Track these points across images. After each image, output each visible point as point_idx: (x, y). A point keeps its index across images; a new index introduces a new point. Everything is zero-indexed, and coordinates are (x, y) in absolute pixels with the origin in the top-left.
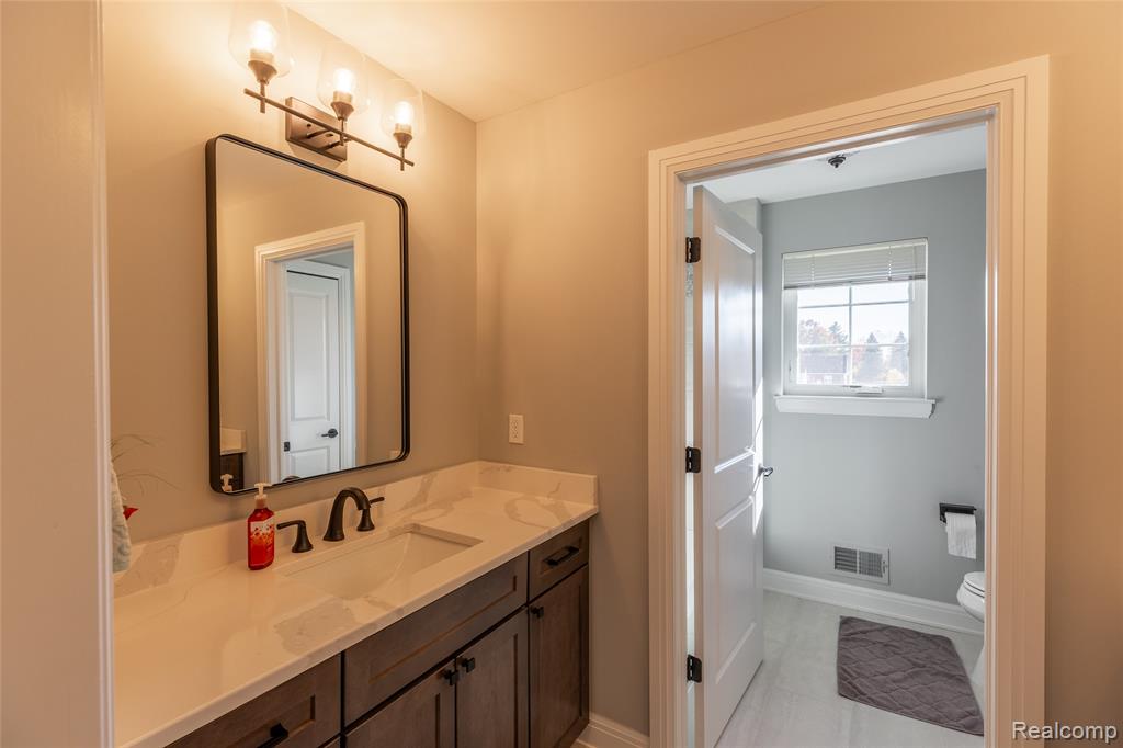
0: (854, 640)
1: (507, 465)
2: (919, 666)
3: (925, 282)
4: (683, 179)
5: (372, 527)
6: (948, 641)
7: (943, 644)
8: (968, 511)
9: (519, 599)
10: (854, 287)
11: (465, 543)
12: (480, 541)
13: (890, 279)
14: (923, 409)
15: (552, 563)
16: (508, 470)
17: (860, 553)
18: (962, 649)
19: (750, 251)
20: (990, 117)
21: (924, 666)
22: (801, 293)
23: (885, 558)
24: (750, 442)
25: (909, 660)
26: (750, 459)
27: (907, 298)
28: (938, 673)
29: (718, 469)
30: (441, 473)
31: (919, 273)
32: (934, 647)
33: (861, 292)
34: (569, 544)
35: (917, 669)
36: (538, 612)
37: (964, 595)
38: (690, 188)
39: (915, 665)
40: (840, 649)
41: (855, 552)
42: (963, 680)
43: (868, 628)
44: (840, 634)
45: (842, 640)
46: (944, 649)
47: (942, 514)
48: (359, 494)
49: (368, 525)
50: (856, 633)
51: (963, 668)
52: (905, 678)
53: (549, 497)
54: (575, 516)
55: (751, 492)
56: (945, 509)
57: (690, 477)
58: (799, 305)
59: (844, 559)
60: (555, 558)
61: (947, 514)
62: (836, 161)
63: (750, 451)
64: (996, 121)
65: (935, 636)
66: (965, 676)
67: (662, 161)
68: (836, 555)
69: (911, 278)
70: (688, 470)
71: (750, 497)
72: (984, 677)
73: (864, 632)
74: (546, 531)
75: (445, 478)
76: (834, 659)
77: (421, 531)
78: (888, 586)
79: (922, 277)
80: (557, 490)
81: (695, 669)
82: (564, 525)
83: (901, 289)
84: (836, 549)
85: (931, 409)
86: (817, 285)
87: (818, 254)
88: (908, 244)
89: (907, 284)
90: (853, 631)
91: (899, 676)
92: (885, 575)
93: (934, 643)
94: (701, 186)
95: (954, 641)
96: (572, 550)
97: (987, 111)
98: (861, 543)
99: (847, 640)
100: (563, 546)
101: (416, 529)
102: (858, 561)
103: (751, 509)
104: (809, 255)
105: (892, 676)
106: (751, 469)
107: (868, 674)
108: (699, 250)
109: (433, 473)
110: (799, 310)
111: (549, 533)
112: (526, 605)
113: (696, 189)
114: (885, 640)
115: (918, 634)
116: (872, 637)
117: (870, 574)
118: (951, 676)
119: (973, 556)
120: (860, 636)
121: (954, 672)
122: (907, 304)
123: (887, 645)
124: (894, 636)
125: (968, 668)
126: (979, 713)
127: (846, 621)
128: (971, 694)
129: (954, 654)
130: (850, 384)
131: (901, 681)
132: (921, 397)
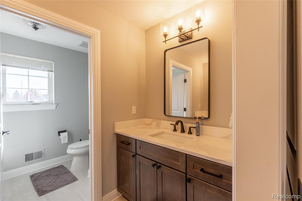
0: (37, 180)
2: (58, 175)
3: (53, 73)
6: (62, 166)
7: (61, 167)
8: (65, 131)
10: (30, 70)
13: (43, 70)
14: (53, 107)
17: (35, 153)
18: (65, 166)
21: (59, 174)
23: (43, 152)
25: (55, 175)
27: (47, 77)
28: (63, 174)
31: (52, 70)
32: (59, 169)
33: (32, 72)
35: (58, 176)
37: (69, 151)
39: (57, 175)
40: (33, 184)
41: (33, 154)
42: (69, 172)
43: (40, 174)
44: (32, 180)
45: (33, 182)
46: (62, 168)
50: (37, 177)
51: (68, 170)
52: (56, 180)
56: (60, 132)
58: (7, 73)
59: (29, 158)
61: (60, 134)
62: (36, 28)
65: (59, 166)
66: (69, 171)
68: (26, 157)
69: (49, 71)
73: (39, 176)
78: (45, 159)
79: (52, 71)
83: (45, 74)
84: (26, 155)
85: (56, 107)
88: (48, 61)
89: (47, 72)
90: (35, 178)
92: (43, 157)
93: (59, 168)
95: (63, 165)
98: (34, 150)
99: (35, 181)
102: (34, 156)
104: (13, 56)
105: (52, 182)
107: (45, 185)
114: (46, 174)
115: (54, 168)
116: (43, 175)
117: (38, 158)
118: (66, 173)
119: (67, 142)
120: (38, 178)
121: (66, 171)
122: (47, 79)
123: (47, 175)
124: (48, 172)
125: (68, 169)
126: (74, 176)
127: (32, 177)
128: (72, 174)
129: (65, 168)
130: (29, 101)
131: (55, 181)
132: (53, 104)
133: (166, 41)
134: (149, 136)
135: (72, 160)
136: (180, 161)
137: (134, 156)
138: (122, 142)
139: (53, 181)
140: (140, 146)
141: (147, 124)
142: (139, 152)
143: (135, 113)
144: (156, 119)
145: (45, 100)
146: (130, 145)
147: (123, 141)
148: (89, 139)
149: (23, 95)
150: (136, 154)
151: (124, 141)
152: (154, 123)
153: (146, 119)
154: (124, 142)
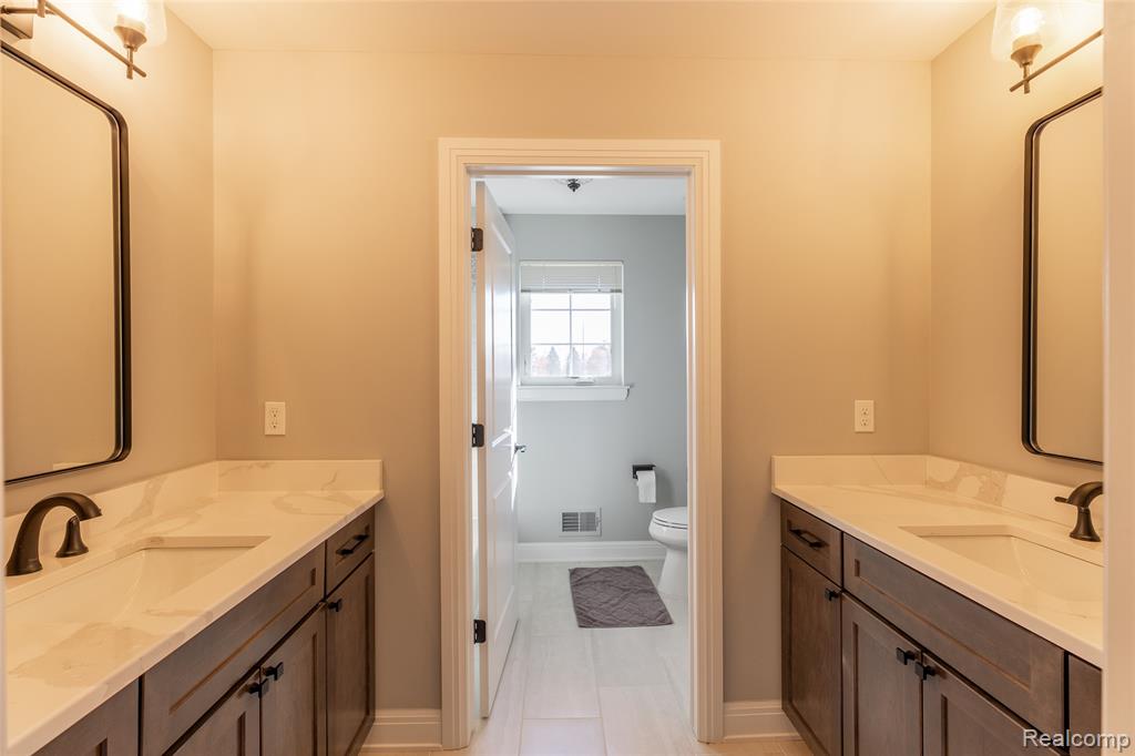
0: (581, 584)
1: (263, 462)
2: (626, 590)
3: (622, 295)
4: (470, 171)
5: (84, 550)
6: (641, 568)
7: (637, 571)
8: (649, 468)
9: (318, 593)
10: (573, 295)
11: (246, 544)
12: (268, 537)
13: (599, 291)
14: (621, 394)
15: (345, 553)
16: (263, 467)
17: (582, 514)
18: (648, 571)
19: (509, 252)
20: (689, 174)
21: (630, 589)
22: (534, 297)
23: (598, 515)
24: (508, 424)
25: (620, 588)
26: (508, 439)
27: (609, 307)
28: (638, 592)
29: (494, 444)
30: (171, 476)
31: (619, 288)
32: (633, 574)
33: (580, 300)
34: (356, 533)
35: (625, 593)
36: (336, 606)
37: (654, 529)
38: (474, 180)
39: (624, 590)
40: (573, 593)
41: (576, 514)
42: (653, 592)
43: (589, 573)
44: (571, 583)
45: (574, 586)
46: (640, 574)
47: (635, 473)
48: (78, 500)
49: (76, 546)
50: (581, 579)
51: (652, 584)
52: (620, 601)
53: (322, 489)
54: (364, 502)
55: (510, 468)
56: (637, 469)
57: (475, 450)
58: (532, 308)
59: (570, 522)
60: (348, 547)
61: (637, 473)
62: (574, 186)
63: (509, 431)
64: (692, 177)
65: (632, 567)
66: (654, 588)
67: (453, 150)
68: (563, 520)
69: (612, 291)
70: (474, 445)
71: (510, 474)
72: (665, 586)
73: (586, 577)
74: (342, 517)
75: (175, 484)
76: (571, 602)
77: (165, 545)
78: (600, 537)
79: (620, 291)
80: (333, 481)
81: (480, 631)
82: (357, 510)
83: (605, 300)
84: (564, 515)
85: (627, 392)
86: (547, 291)
87: (548, 265)
88: (611, 264)
89: (608, 296)
90: (579, 578)
91: (616, 600)
92: (598, 528)
93: (633, 571)
94: (483, 183)
95: (643, 566)
96: (361, 538)
97: (687, 170)
98: (579, 507)
99: (577, 586)
100: (352, 535)
101: (155, 544)
102: (579, 521)
103: (510, 484)
104: (541, 265)
105: (610, 603)
106: (510, 448)
107: (594, 605)
108: (482, 240)
109: (163, 476)
110: (532, 312)
111: (346, 518)
112: (323, 601)
113: (478, 183)
114: (602, 578)
115: (621, 568)
116: (593, 578)
117: (588, 530)
118: (646, 591)
119: (654, 501)
120: (585, 580)
121: (648, 588)
122: (609, 312)
123: (604, 582)
124: (607, 575)
125: (654, 582)
126: (666, 610)
127: (573, 572)
128: (660, 600)
129: (645, 576)
130: (571, 375)
131: (617, 604)
132: (620, 384)
133: (1027, 80)
134: (901, 528)
135: (663, 561)
136: (1034, 677)
137: (832, 595)
138: (798, 533)
139: (612, 602)
140: (858, 562)
141: (929, 483)
142: (852, 583)
143: (870, 428)
144: (982, 465)
145: (606, 372)
146: (822, 549)
147: (801, 528)
148: (686, 505)
149: (587, 358)
150: (844, 590)
151: (805, 532)
152: (971, 484)
153: (928, 457)
154: (804, 536)
